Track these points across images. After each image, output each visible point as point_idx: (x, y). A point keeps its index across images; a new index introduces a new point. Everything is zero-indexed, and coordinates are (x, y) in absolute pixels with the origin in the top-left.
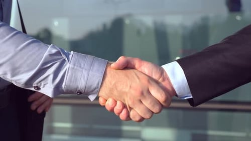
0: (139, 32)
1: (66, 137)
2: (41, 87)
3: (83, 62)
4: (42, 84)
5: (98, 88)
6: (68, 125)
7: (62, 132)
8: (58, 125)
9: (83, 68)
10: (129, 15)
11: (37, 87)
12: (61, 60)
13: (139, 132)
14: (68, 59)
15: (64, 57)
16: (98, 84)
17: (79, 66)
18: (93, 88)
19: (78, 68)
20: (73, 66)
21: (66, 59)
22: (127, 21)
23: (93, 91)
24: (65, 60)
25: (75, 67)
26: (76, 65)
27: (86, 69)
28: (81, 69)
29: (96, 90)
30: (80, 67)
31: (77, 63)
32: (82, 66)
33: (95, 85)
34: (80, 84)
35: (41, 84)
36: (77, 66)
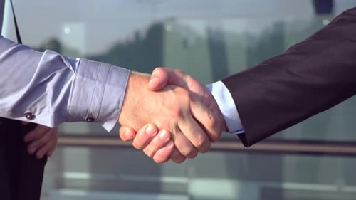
0: (185, 43)
1: (81, 193)
2: (36, 114)
3: (95, 71)
4: (38, 109)
5: (118, 108)
6: (84, 176)
7: (75, 185)
8: (70, 175)
9: (95, 80)
10: (172, 19)
11: (30, 114)
12: (63, 70)
13: (186, 185)
14: (74, 68)
15: (67, 64)
16: (119, 103)
17: (89, 76)
18: (110, 109)
19: (89, 80)
20: (81, 77)
21: (71, 68)
22: (169, 28)
23: (110, 114)
24: (68, 70)
25: (85, 79)
26: (85, 75)
27: (99, 81)
28: (92, 81)
29: (115, 113)
30: (92, 78)
31: (86, 72)
32: (94, 76)
33: (113, 105)
34: (92, 105)
35: (36, 109)
36: (87, 77)
